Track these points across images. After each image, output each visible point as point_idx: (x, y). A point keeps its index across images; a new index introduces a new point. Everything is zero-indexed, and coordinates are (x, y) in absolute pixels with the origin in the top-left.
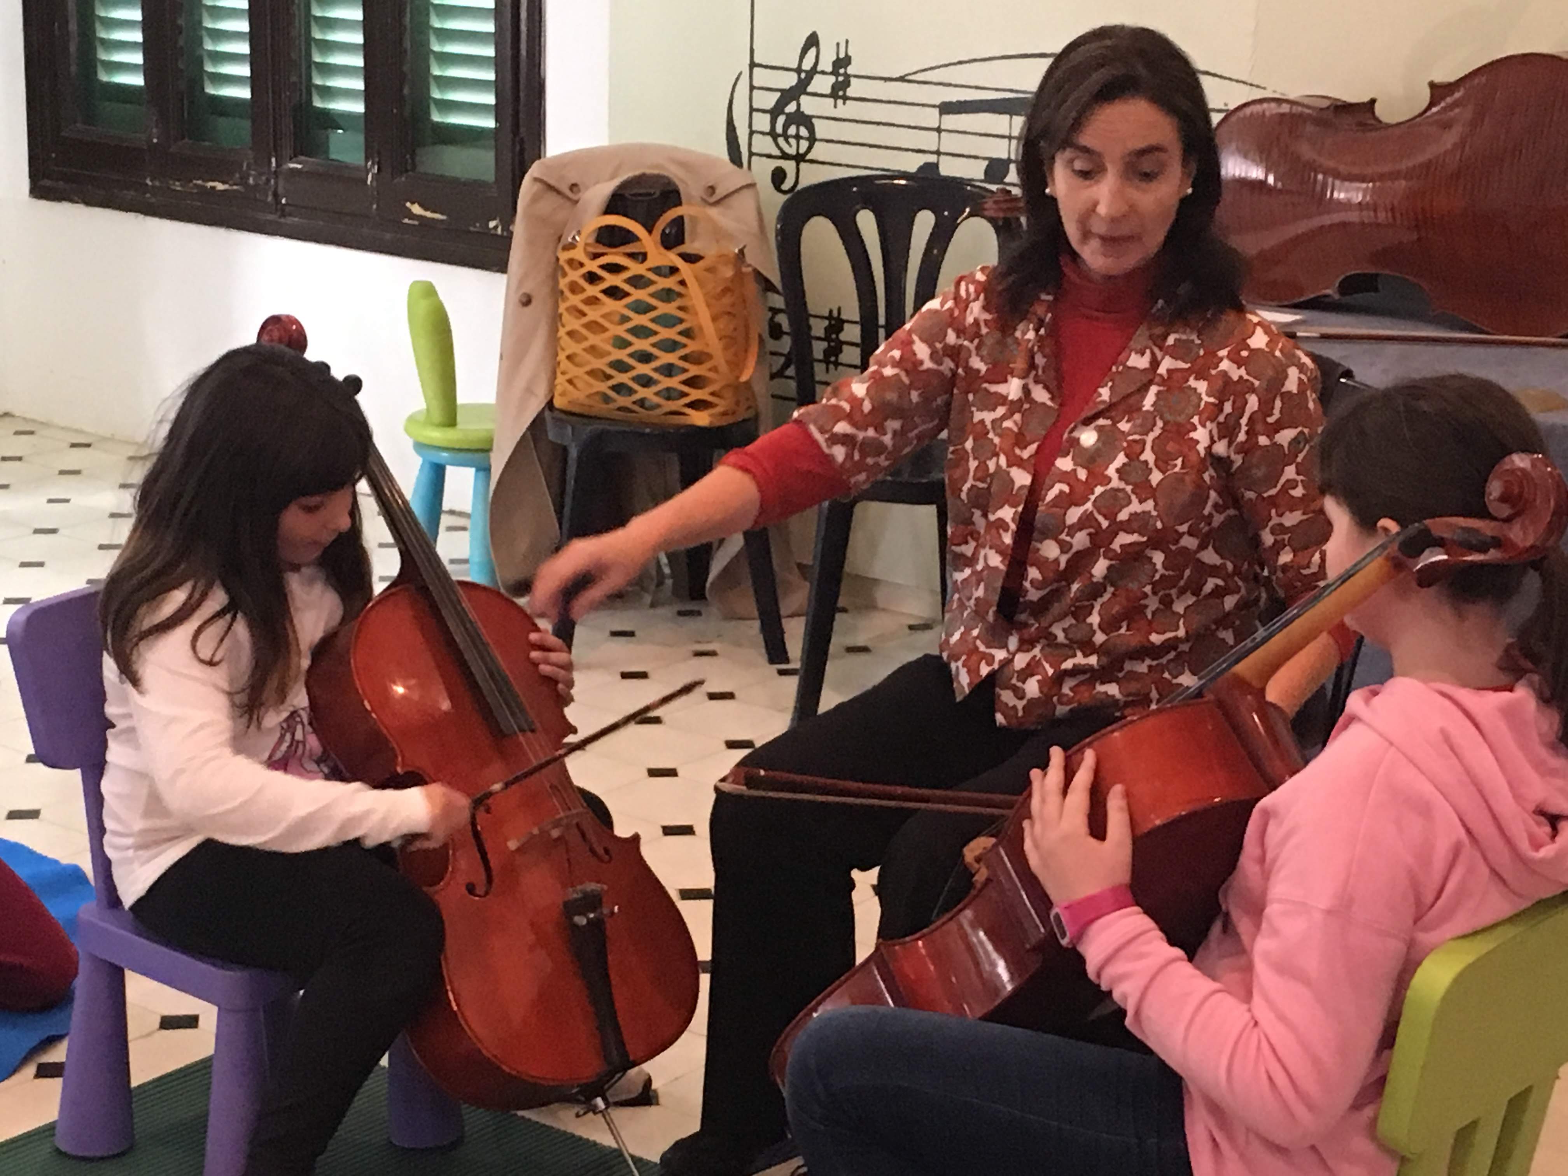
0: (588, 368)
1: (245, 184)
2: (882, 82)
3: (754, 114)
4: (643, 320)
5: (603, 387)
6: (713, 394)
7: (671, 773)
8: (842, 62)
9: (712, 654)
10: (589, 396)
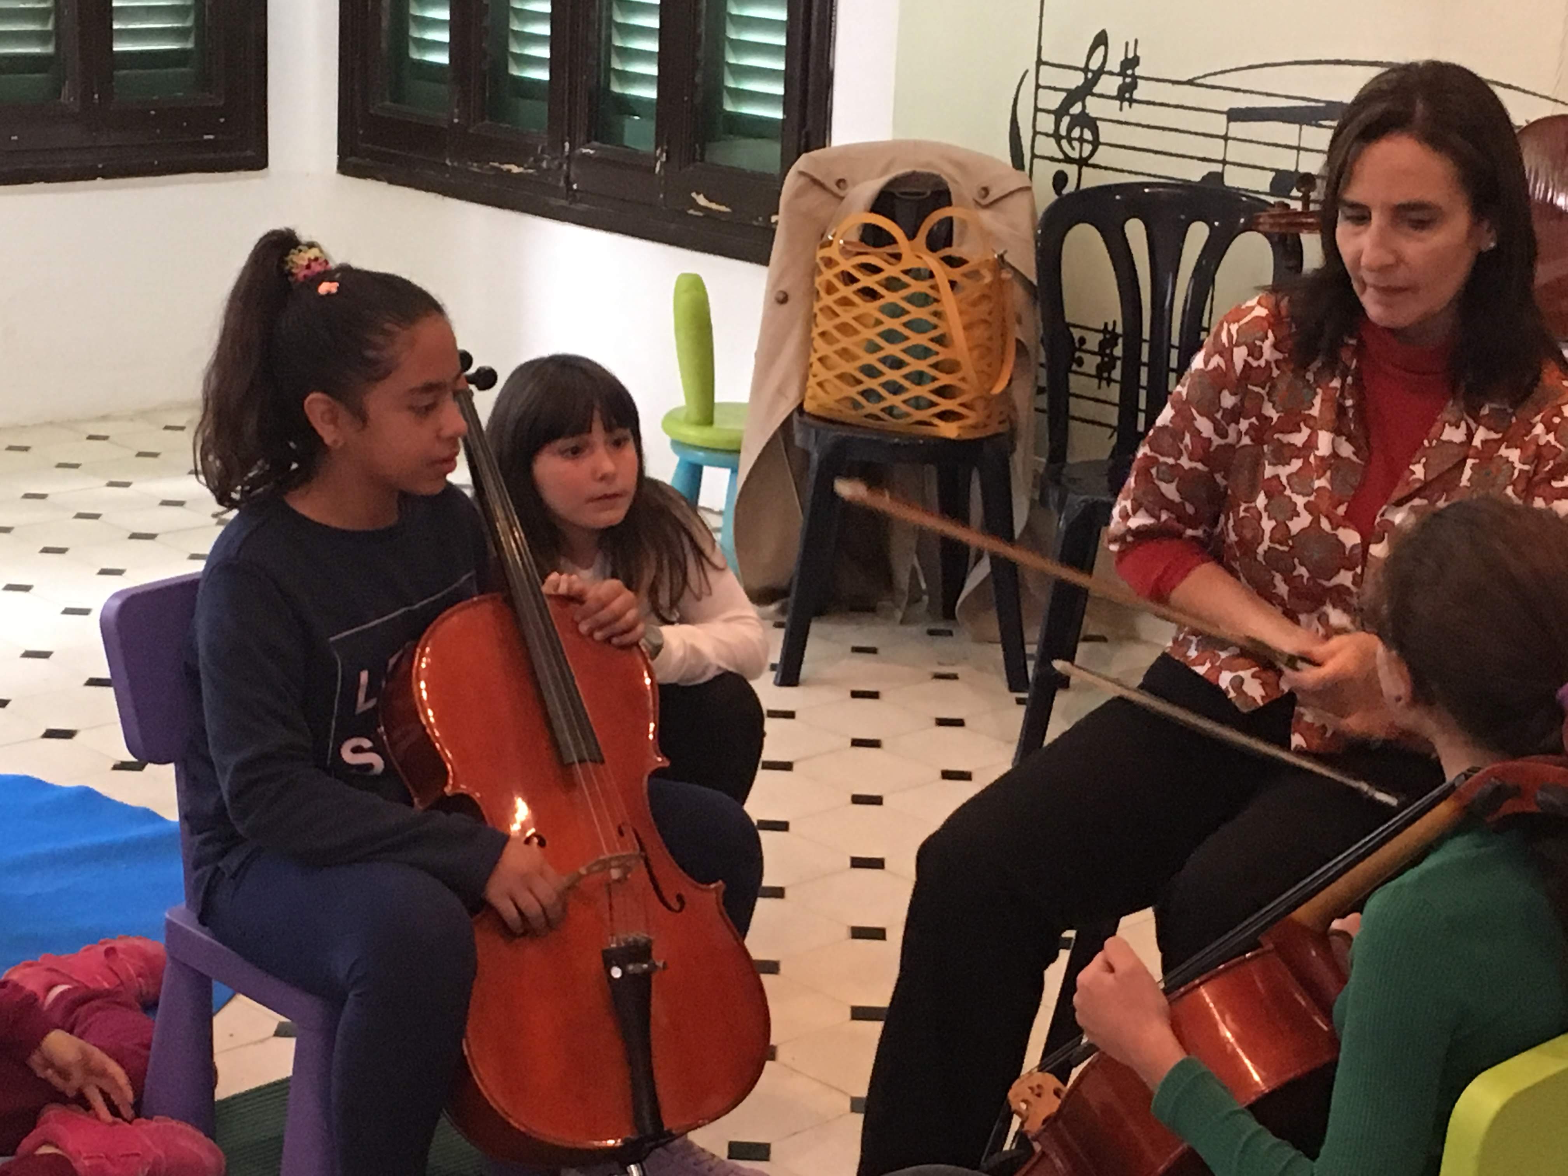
0: (838, 371)
1: (538, 168)
2: (1170, 85)
3: (1040, 115)
4: (895, 324)
5: (853, 392)
6: (962, 405)
7: (876, 801)
8: (1130, 63)
9: (954, 677)
10: (838, 401)
